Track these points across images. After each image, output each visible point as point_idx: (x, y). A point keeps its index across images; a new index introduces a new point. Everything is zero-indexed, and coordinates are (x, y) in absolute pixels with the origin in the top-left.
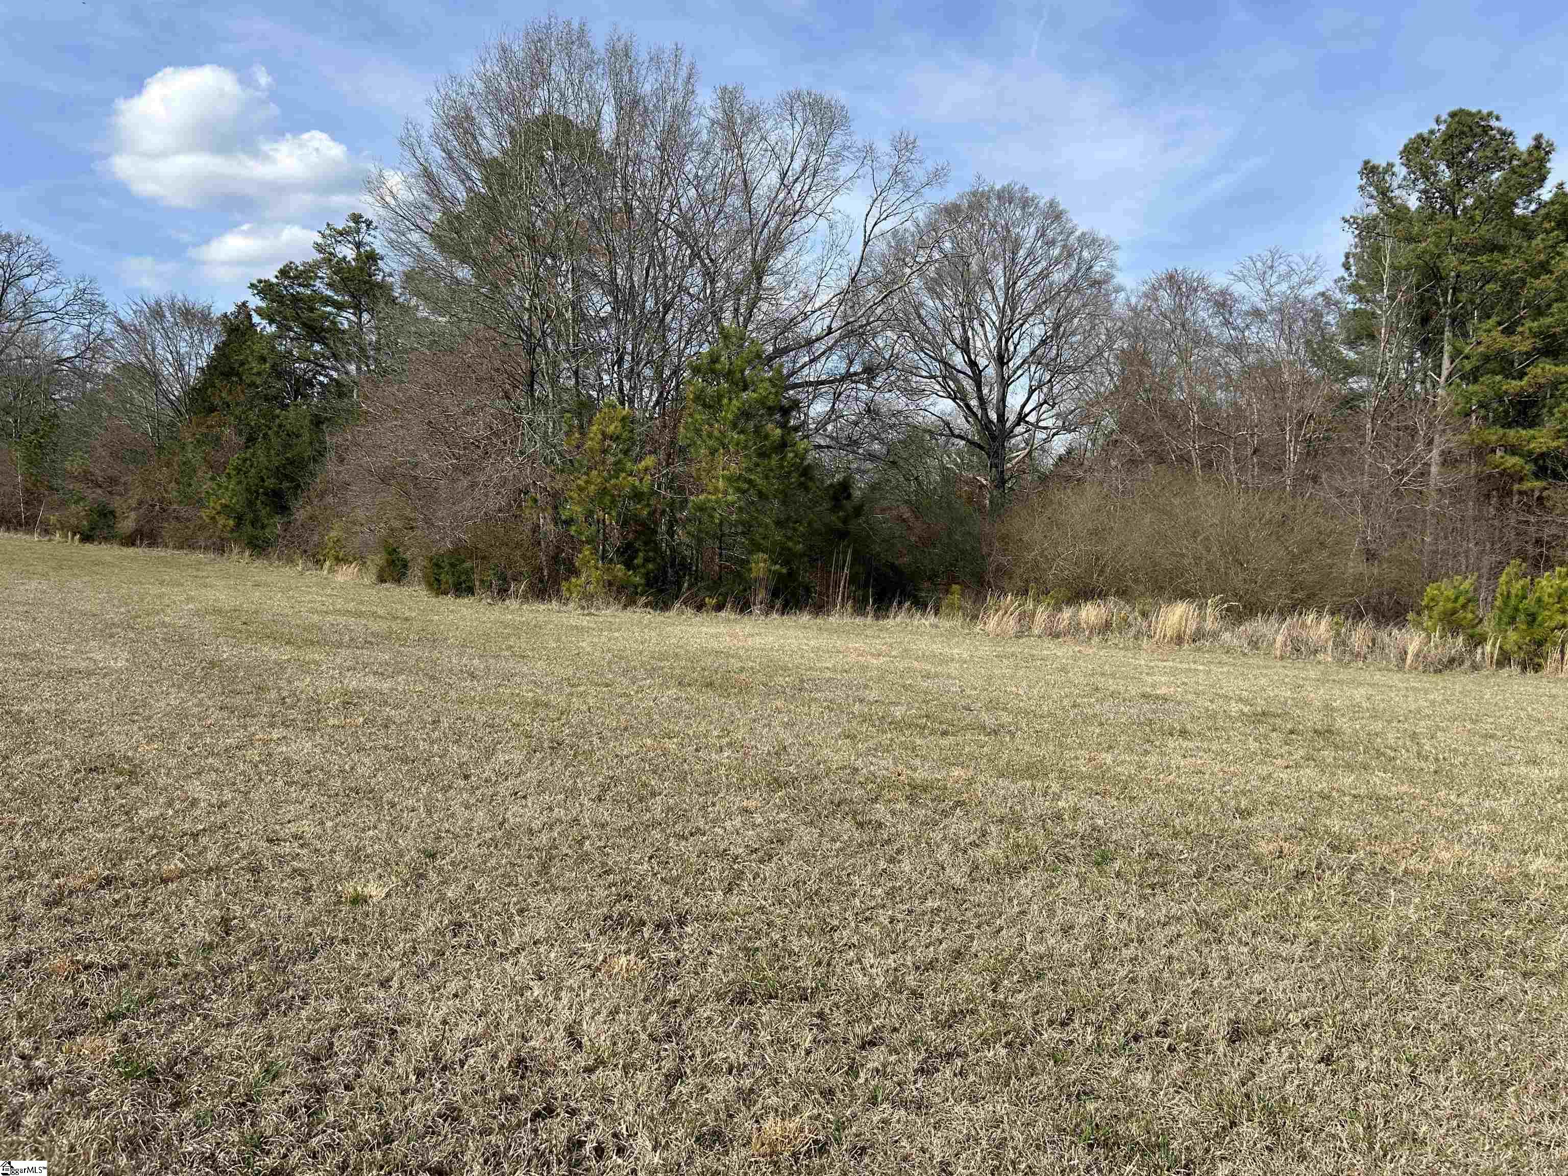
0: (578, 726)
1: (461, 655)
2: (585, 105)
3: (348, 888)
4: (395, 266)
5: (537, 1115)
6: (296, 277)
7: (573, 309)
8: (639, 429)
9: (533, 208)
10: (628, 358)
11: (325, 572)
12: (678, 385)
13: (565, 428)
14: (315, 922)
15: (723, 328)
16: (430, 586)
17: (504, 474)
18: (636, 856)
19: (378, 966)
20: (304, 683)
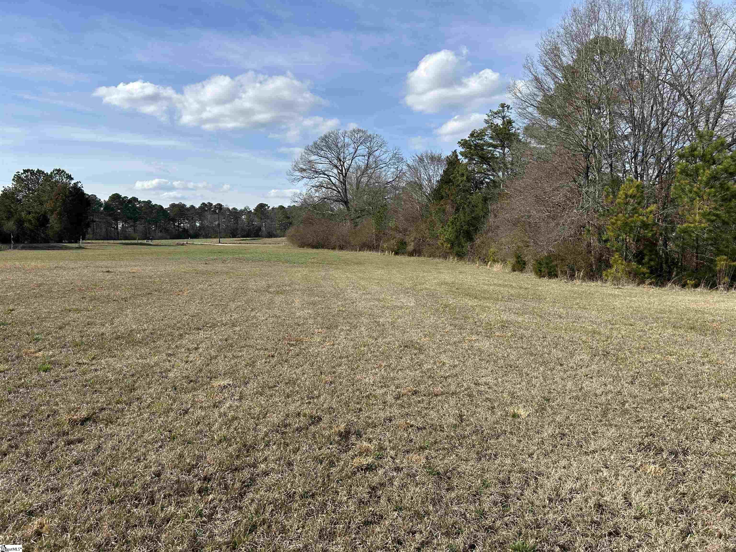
0: (617, 345)
1: (554, 306)
2: (617, 28)
3: (511, 410)
4: (521, 125)
5: (610, 534)
6: (477, 136)
7: (610, 133)
8: (646, 191)
9: (589, 86)
10: (640, 154)
11: (488, 267)
12: (670, 166)
13: (605, 193)
14: (497, 422)
15: (699, 132)
16: (536, 273)
17: (573, 218)
18: (655, 415)
19: (527, 447)
20: (483, 316)
